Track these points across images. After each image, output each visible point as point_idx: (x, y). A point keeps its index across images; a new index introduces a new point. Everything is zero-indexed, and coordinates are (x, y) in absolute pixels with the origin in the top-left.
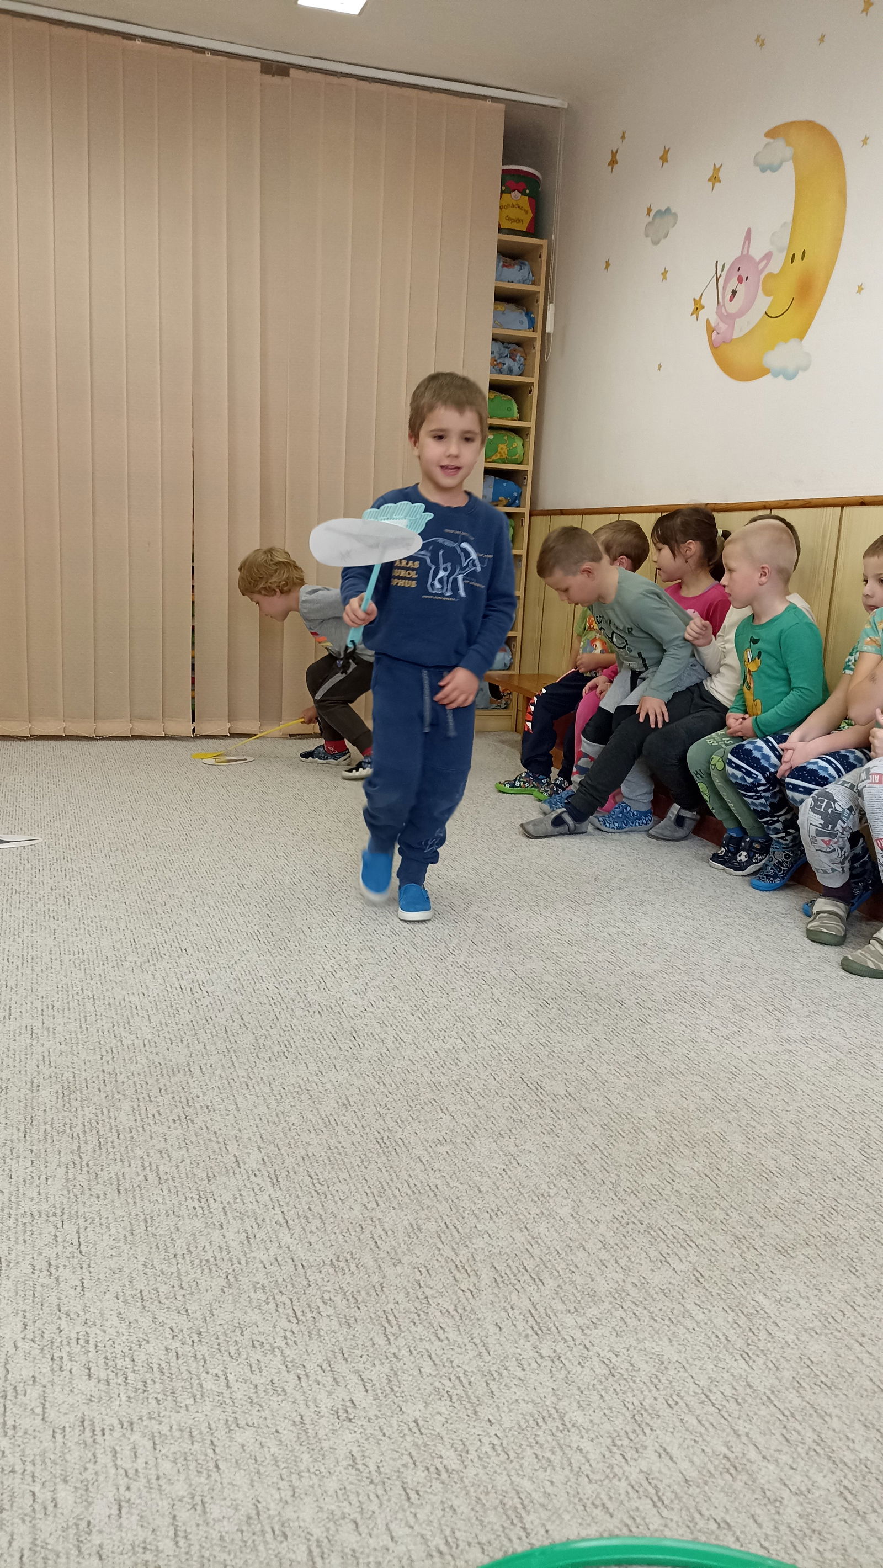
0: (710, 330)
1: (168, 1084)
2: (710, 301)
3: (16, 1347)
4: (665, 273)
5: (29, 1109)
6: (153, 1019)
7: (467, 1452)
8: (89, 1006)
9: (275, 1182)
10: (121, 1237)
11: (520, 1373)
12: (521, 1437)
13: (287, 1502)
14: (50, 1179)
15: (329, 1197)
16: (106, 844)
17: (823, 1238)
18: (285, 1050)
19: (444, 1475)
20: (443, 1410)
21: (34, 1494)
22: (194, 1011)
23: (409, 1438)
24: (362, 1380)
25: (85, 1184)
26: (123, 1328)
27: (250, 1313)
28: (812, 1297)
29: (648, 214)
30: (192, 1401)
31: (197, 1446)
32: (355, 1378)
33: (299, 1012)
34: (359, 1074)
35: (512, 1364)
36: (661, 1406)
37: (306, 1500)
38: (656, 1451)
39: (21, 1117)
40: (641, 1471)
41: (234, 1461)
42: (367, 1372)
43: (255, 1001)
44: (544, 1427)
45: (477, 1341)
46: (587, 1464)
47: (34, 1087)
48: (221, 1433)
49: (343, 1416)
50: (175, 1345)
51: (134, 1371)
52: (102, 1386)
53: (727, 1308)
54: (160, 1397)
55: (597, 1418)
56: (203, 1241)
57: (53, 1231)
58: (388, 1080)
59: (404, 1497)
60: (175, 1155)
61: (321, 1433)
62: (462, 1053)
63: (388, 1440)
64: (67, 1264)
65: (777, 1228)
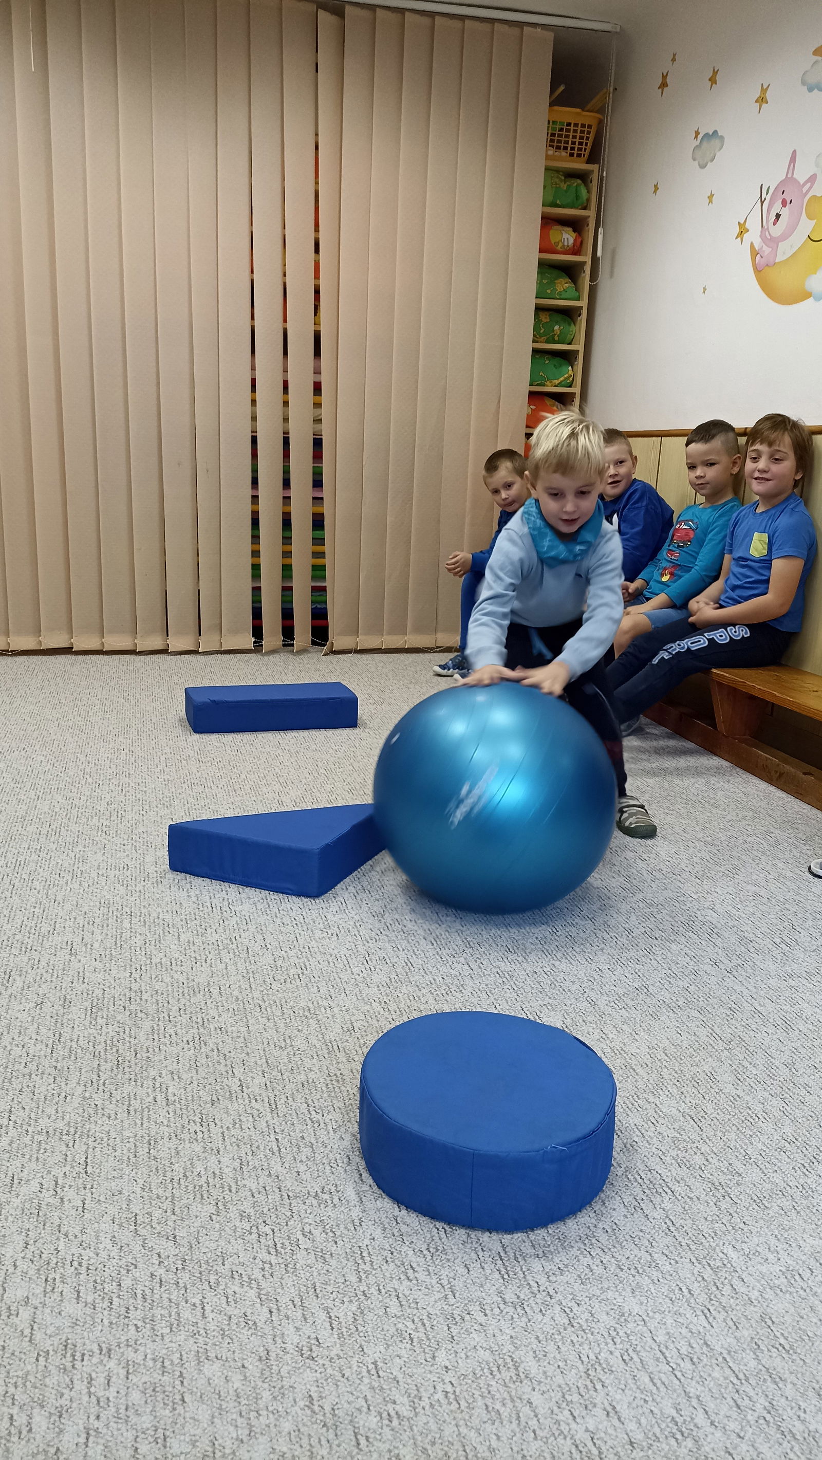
0: (754, 253)
1: (188, 1004)
2: (754, 225)
3: (15, 1266)
4: (711, 197)
5: (59, 1025)
6: (183, 936)
7: (420, 1399)
8: (126, 924)
9: (274, 1109)
10: (125, 1158)
11: (481, 1319)
12: (474, 1386)
13: (242, 1441)
14: (69, 1097)
15: (322, 1125)
16: (163, 758)
17: (801, 1188)
18: (300, 972)
19: (395, 1422)
20: (403, 1353)
21: (12, 1416)
22: (220, 930)
23: (366, 1380)
24: (330, 1317)
25: (99, 1103)
26: (115, 1252)
27: (233, 1241)
28: (781, 1252)
29: (696, 137)
30: (168, 1330)
31: (166, 1378)
32: (323, 1316)
33: (318, 934)
34: (366, 999)
35: (475, 1308)
36: (616, 1362)
37: (262, 1439)
38: (605, 1409)
39: (51, 1034)
40: (587, 1430)
41: (199, 1394)
42: (335, 1309)
43: (278, 921)
44: (498, 1376)
45: (445, 1282)
46: (535, 1419)
47: (66, 1003)
48: (191, 1366)
49: (307, 1353)
50: (161, 1271)
51: (119, 1296)
52: (89, 1311)
53: (694, 1260)
54: (140, 1324)
55: (550, 1370)
56: (199, 1168)
57: (64, 1148)
58: (393, 1007)
59: (354, 1443)
60: (184, 1076)
61: (284, 1372)
62: (468, 981)
63: (346, 1381)
64: (73, 1184)
65: (754, 1175)
